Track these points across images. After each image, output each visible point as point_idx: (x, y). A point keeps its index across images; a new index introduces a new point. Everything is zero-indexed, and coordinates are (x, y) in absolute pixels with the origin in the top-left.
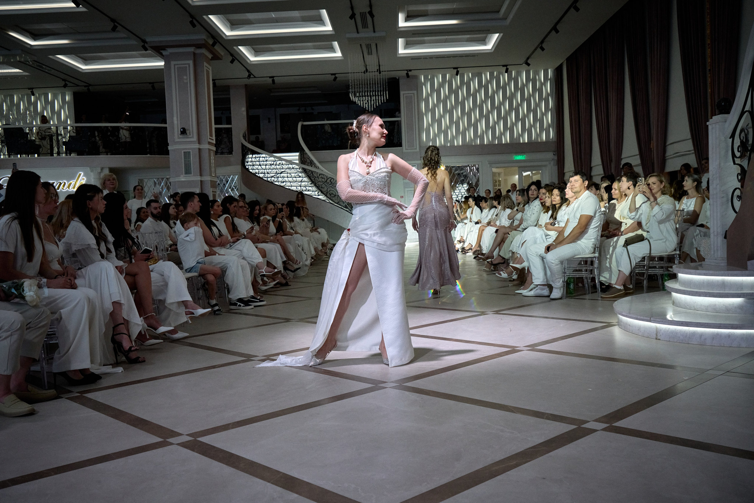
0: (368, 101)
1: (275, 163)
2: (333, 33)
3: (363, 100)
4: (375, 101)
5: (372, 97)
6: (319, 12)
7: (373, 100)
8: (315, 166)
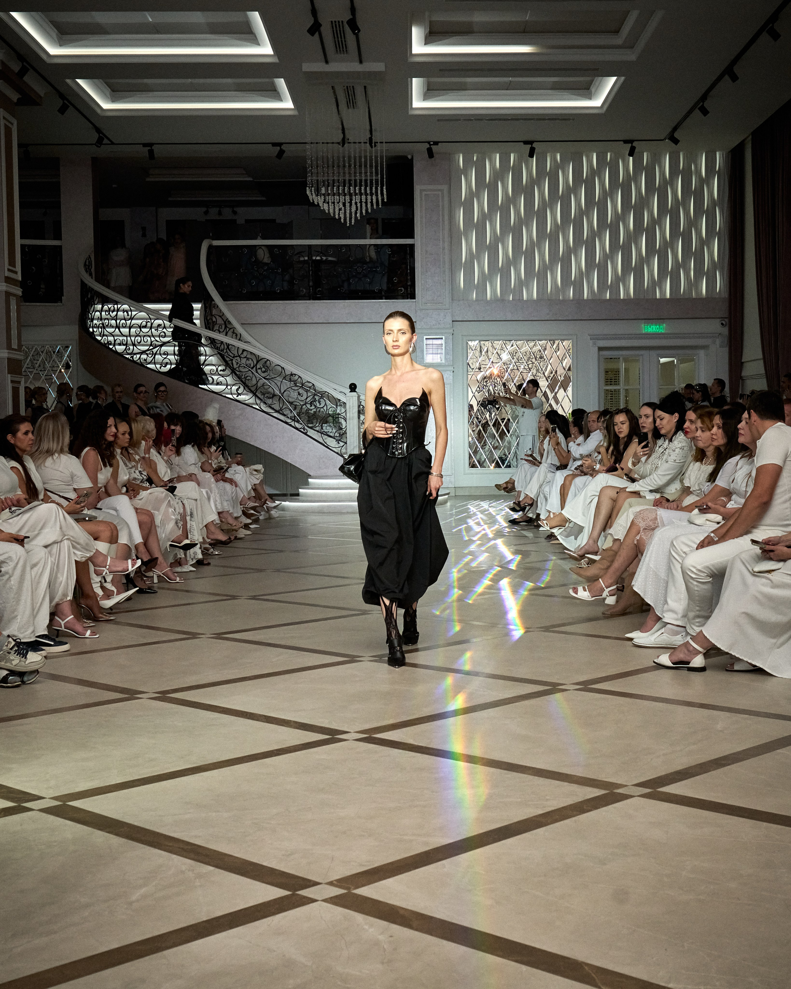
0: (344, 205)
1: (149, 324)
2: (275, 60)
3: (334, 203)
4: (359, 205)
5: (354, 197)
6: (247, 17)
7: (356, 203)
8: (233, 333)
